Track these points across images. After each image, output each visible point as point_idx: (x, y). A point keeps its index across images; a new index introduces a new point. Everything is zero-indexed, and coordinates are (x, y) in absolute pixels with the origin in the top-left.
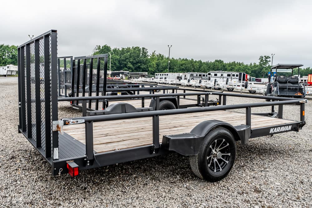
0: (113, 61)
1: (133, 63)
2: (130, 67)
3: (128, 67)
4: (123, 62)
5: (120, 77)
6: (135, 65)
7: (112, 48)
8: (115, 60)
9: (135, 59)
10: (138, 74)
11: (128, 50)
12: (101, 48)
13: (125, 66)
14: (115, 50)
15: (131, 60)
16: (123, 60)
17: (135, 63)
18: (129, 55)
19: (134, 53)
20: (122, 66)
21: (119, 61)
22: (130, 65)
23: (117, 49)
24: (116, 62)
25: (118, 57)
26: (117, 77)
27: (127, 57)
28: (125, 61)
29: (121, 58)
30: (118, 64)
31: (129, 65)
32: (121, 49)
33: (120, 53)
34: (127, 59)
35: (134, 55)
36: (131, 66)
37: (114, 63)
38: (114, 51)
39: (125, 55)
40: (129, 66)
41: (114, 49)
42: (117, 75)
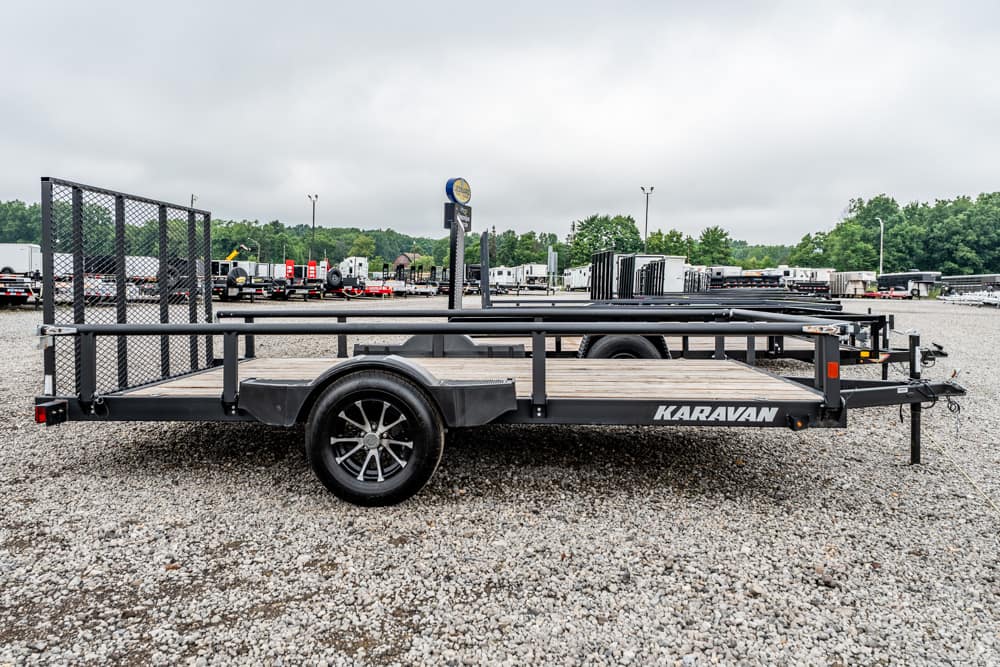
0: (904, 242)
1: (976, 247)
2: (969, 259)
3: (957, 258)
4: (940, 245)
5: (910, 289)
6: (986, 251)
7: (902, 204)
8: (912, 239)
9: (986, 233)
10: (979, 281)
11: (961, 205)
12: (865, 205)
13: (950, 255)
14: (912, 211)
15: (970, 238)
16: (940, 239)
17: (985, 247)
18: (962, 221)
19: (982, 214)
20: (936, 255)
21: (926, 243)
22: (966, 252)
23: (920, 206)
24: (915, 245)
25: (922, 230)
26: (896, 289)
27: (954, 229)
28: (948, 240)
29: (932, 231)
30: (922, 252)
31: (962, 254)
32: (932, 205)
33: (930, 215)
34: (957, 233)
35: (984, 220)
36: (972, 255)
37: (907, 247)
38: (907, 210)
39: (945, 221)
40: (962, 258)
41: (908, 207)
42: (900, 284)
